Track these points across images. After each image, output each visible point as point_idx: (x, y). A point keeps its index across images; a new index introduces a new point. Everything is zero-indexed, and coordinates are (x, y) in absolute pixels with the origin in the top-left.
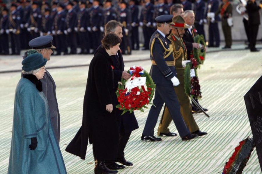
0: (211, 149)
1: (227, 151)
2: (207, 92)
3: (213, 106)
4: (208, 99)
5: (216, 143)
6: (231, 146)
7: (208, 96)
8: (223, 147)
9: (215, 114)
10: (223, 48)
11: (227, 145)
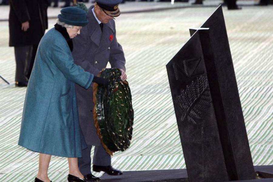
0: (141, 128)
1: (159, 130)
2: (157, 58)
3: (159, 75)
4: (156, 67)
5: (150, 120)
6: (165, 125)
7: (156, 63)
8: (156, 126)
9: (159, 85)
10: (193, 4)
11: (162, 123)
